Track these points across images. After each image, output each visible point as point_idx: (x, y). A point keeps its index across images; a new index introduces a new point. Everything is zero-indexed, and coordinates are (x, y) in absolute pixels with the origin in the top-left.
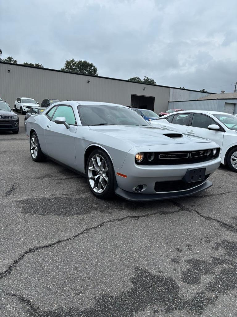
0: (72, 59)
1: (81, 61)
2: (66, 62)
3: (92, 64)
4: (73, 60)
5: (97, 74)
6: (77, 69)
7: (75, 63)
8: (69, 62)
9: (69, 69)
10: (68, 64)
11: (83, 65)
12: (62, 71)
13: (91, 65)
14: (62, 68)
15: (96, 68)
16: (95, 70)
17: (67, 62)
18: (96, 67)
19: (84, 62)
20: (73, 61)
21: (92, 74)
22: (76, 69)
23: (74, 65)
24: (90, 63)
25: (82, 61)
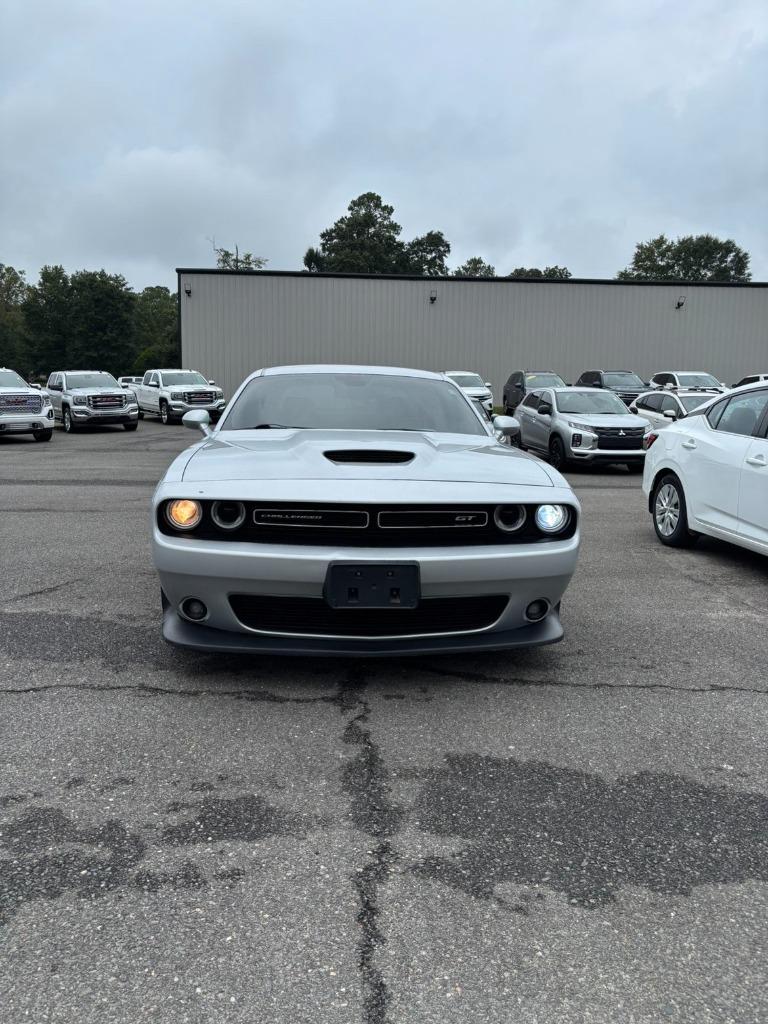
0: (657, 237)
1: (691, 239)
2: (636, 250)
3: (729, 242)
4: (662, 238)
5: (749, 275)
6: (672, 267)
7: (669, 248)
8: (647, 249)
9: (646, 270)
10: (644, 256)
11: (695, 251)
12: (624, 280)
13: (728, 247)
14: (623, 270)
15: (746, 254)
16: (741, 261)
17: (640, 247)
18: (744, 250)
19: (701, 239)
20: (660, 242)
21: (729, 277)
22: (670, 267)
23: (663, 255)
24: (723, 239)
25: (694, 238)
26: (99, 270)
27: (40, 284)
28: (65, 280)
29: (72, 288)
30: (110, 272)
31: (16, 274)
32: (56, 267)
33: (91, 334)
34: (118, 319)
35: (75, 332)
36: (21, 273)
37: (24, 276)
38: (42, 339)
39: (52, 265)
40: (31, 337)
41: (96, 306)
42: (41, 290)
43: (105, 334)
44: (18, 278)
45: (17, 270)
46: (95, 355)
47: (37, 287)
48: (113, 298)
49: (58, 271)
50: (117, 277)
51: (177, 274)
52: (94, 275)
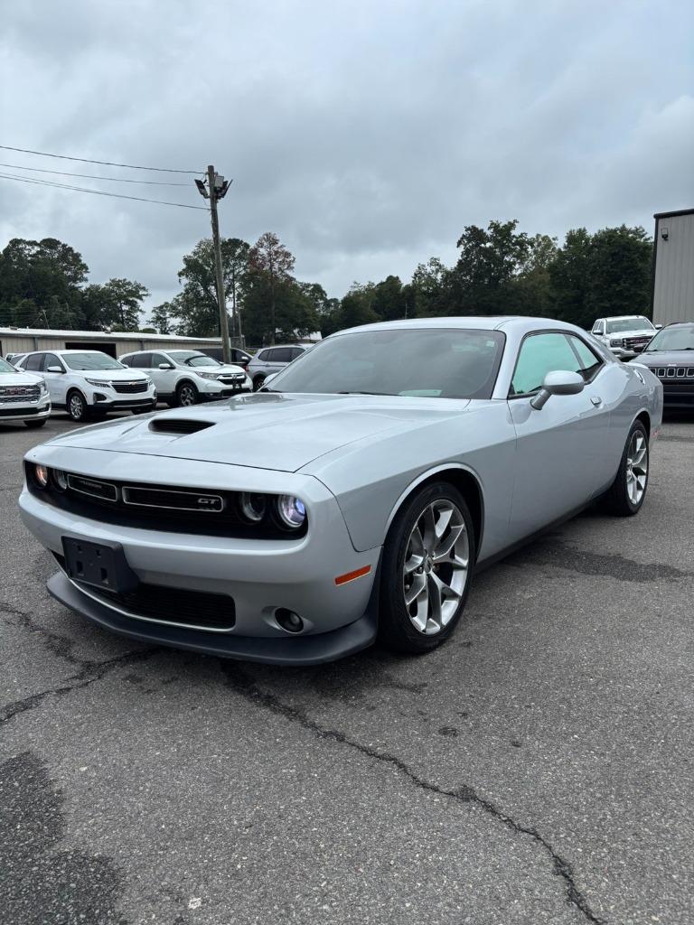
26: (619, 226)
27: (565, 247)
28: (587, 240)
29: (593, 246)
30: (631, 226)
31: (550, 241)
32: (580, 229)
33: (605, 287)
34: (631, 270)
35: (592, 285)
36: (554, 239)
37: (556, 242)
38: (563, 295)
39: (576, 228)
40: (553, 295)
41: (613, 260)
42: (565, 252)
43: (619, 284)
44: (551, 244)
45: (551, 238)
46: (608, 305)
47: (563, 250)
48: (629, 250)
49: (582, 233)
50: (637, 230)
51: (654, 220)
52: (615, 231)
